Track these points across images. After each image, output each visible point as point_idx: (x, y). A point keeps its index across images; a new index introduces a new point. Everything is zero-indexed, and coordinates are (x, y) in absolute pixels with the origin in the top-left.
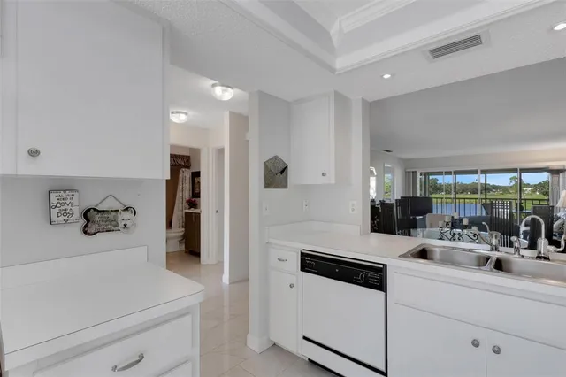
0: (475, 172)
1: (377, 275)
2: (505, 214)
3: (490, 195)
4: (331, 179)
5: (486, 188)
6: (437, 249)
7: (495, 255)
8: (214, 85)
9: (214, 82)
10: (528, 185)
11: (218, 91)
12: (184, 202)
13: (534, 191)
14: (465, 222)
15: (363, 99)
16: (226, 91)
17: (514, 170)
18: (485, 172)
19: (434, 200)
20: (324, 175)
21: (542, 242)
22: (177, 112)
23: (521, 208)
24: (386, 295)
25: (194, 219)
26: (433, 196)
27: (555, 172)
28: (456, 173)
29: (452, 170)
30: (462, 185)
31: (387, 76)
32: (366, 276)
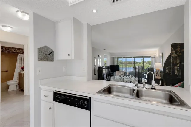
0: (131, 57)
1: (86, 102)
2: (139, 70)
3: (136, 65)
4: (72, 57)
5: (135, 63)
6: (115, 87)
7: (136, 88)
8: (17, 11)
9: (17, 9)
10: (145, 62)
11: (20, 15)
12: (20, 68)
13: (147, 64)
14: (128, 74)
15: (88, 24)
16: (25, 15)
17: (142, 57)
18: (134, 57)
19: (120, 66)
20: (69, 55)
21: (153, 82)
22: (5, 26)
23: (144, 68)
24: (91, 111)
25: (22, 76)
26: (120, 65)
27: (153, 58)
28: (126, 58)
29: (125, 57)
30: (128, 62)
31: (95, 11)
32: (81, 103)
